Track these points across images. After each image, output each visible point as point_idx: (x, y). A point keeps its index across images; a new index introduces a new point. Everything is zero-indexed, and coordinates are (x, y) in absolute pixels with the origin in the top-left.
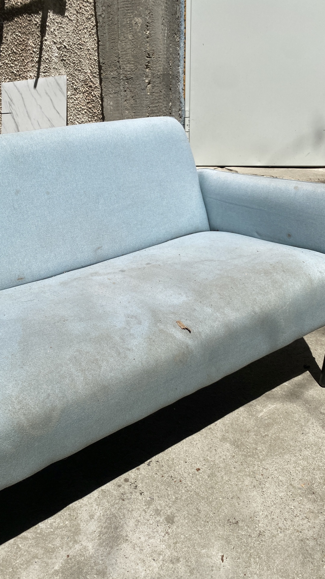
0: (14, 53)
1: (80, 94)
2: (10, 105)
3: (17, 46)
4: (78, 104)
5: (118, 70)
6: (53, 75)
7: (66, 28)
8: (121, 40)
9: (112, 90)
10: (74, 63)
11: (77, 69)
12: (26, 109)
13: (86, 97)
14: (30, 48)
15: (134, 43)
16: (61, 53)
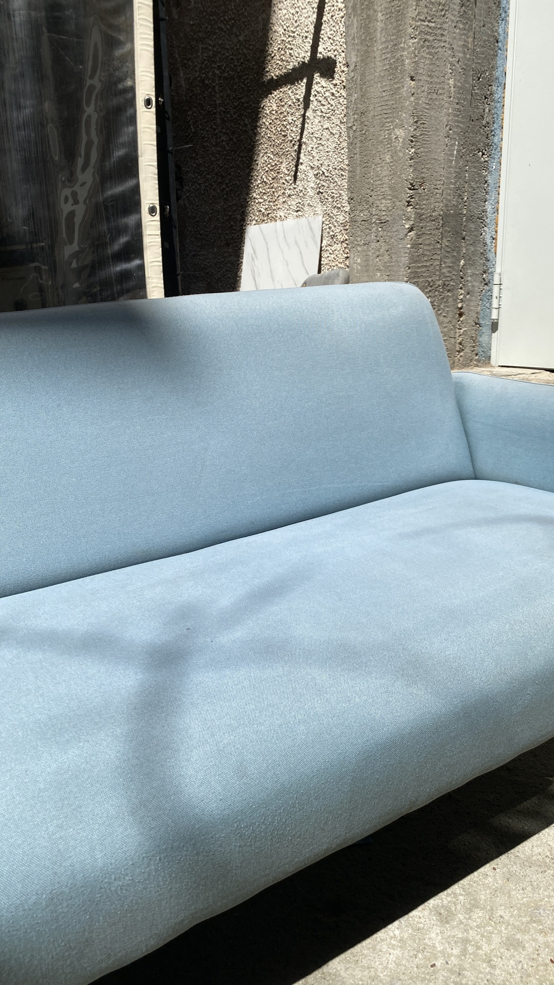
0: (263, 183)
1: (338, 244)
2: (253, 260)
3: (268, 173)
4: (334, 260)
5: (370, 209)
6: (307, 216)
7: (326, 146)
8: (376, 164)
9: (361, 240)
10: (332, 197)
11: (336, 206)
12: (270, 266)
13: (344, 249)
14: (282, 175)
15: (393, 168)
16: (318, 182)
